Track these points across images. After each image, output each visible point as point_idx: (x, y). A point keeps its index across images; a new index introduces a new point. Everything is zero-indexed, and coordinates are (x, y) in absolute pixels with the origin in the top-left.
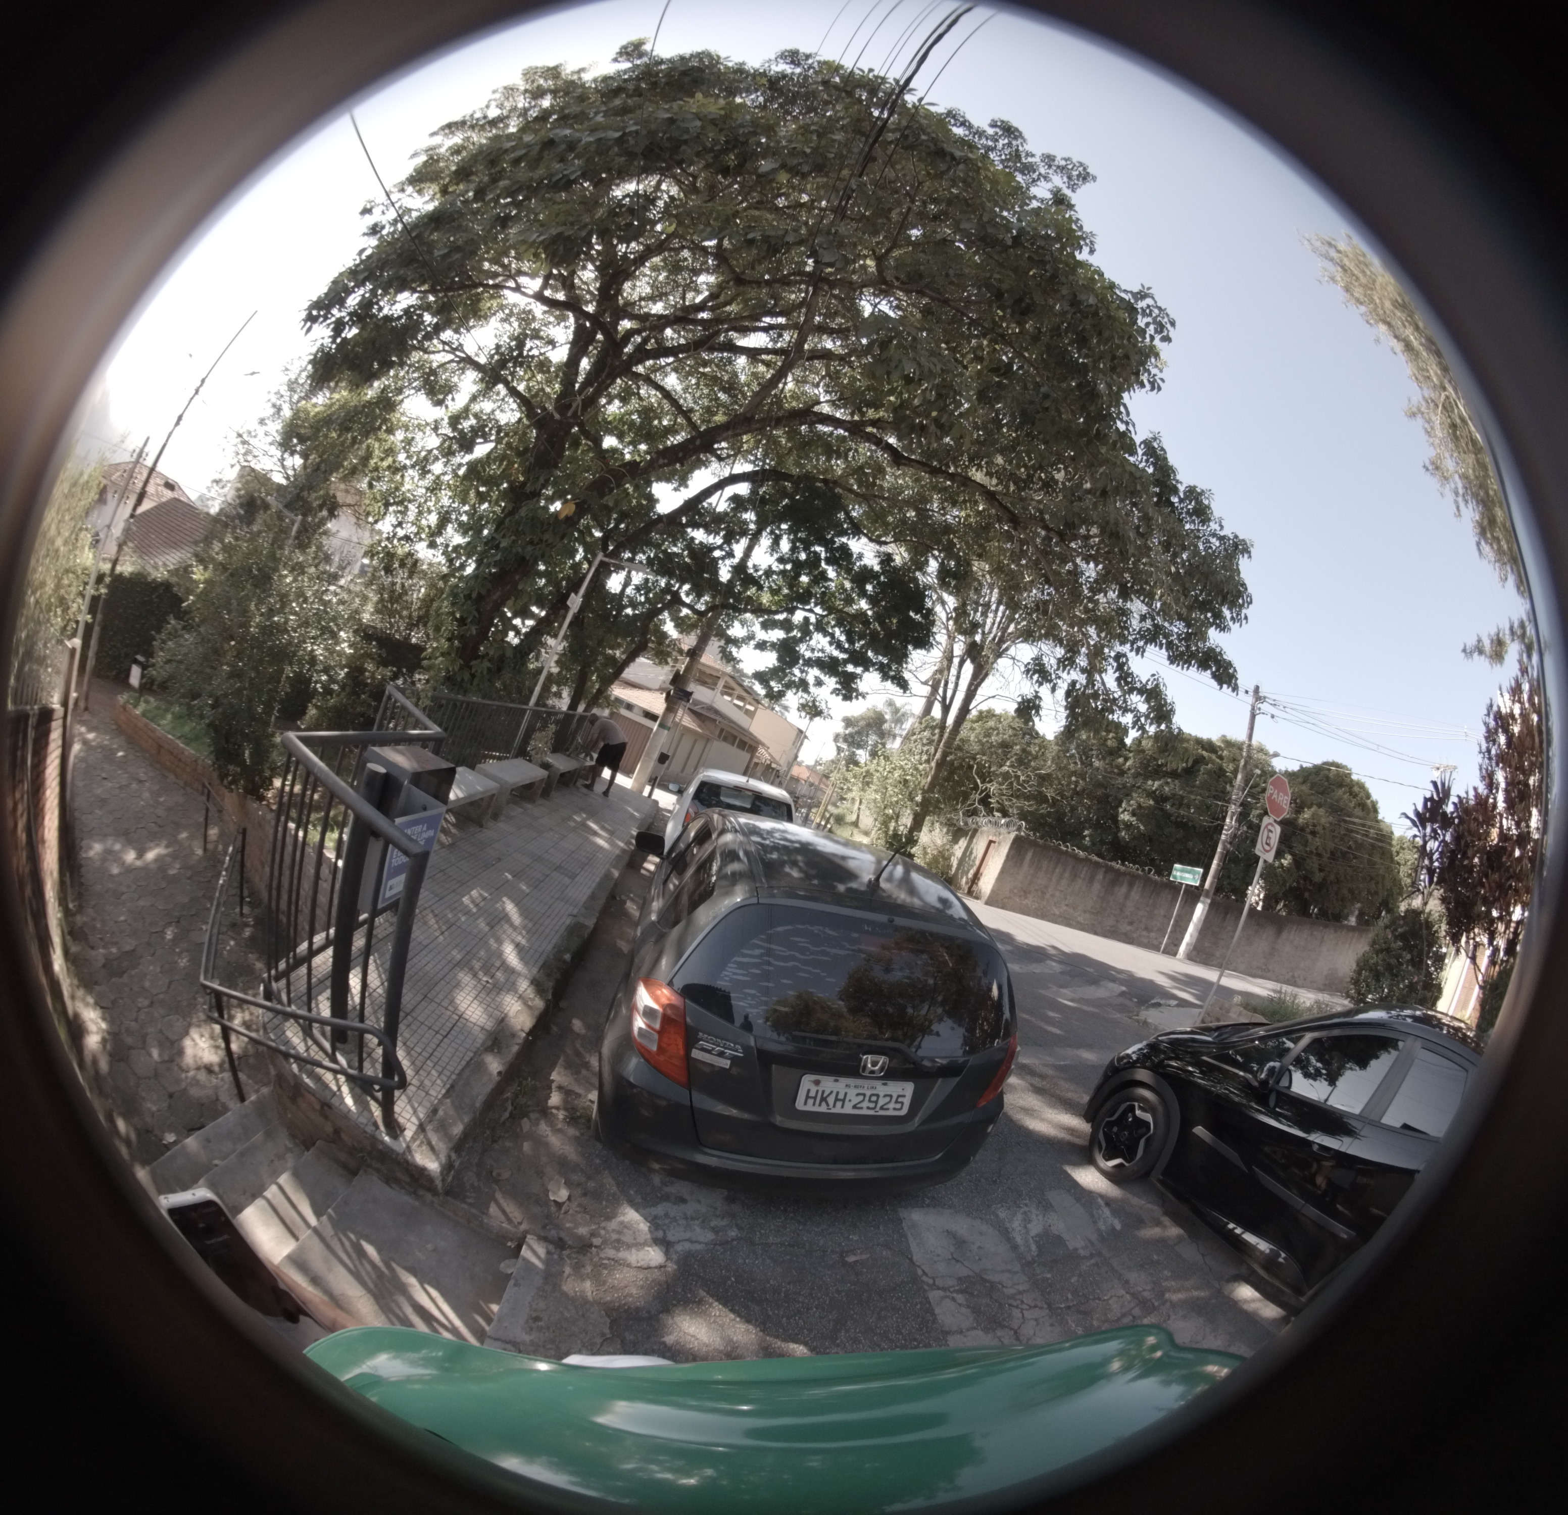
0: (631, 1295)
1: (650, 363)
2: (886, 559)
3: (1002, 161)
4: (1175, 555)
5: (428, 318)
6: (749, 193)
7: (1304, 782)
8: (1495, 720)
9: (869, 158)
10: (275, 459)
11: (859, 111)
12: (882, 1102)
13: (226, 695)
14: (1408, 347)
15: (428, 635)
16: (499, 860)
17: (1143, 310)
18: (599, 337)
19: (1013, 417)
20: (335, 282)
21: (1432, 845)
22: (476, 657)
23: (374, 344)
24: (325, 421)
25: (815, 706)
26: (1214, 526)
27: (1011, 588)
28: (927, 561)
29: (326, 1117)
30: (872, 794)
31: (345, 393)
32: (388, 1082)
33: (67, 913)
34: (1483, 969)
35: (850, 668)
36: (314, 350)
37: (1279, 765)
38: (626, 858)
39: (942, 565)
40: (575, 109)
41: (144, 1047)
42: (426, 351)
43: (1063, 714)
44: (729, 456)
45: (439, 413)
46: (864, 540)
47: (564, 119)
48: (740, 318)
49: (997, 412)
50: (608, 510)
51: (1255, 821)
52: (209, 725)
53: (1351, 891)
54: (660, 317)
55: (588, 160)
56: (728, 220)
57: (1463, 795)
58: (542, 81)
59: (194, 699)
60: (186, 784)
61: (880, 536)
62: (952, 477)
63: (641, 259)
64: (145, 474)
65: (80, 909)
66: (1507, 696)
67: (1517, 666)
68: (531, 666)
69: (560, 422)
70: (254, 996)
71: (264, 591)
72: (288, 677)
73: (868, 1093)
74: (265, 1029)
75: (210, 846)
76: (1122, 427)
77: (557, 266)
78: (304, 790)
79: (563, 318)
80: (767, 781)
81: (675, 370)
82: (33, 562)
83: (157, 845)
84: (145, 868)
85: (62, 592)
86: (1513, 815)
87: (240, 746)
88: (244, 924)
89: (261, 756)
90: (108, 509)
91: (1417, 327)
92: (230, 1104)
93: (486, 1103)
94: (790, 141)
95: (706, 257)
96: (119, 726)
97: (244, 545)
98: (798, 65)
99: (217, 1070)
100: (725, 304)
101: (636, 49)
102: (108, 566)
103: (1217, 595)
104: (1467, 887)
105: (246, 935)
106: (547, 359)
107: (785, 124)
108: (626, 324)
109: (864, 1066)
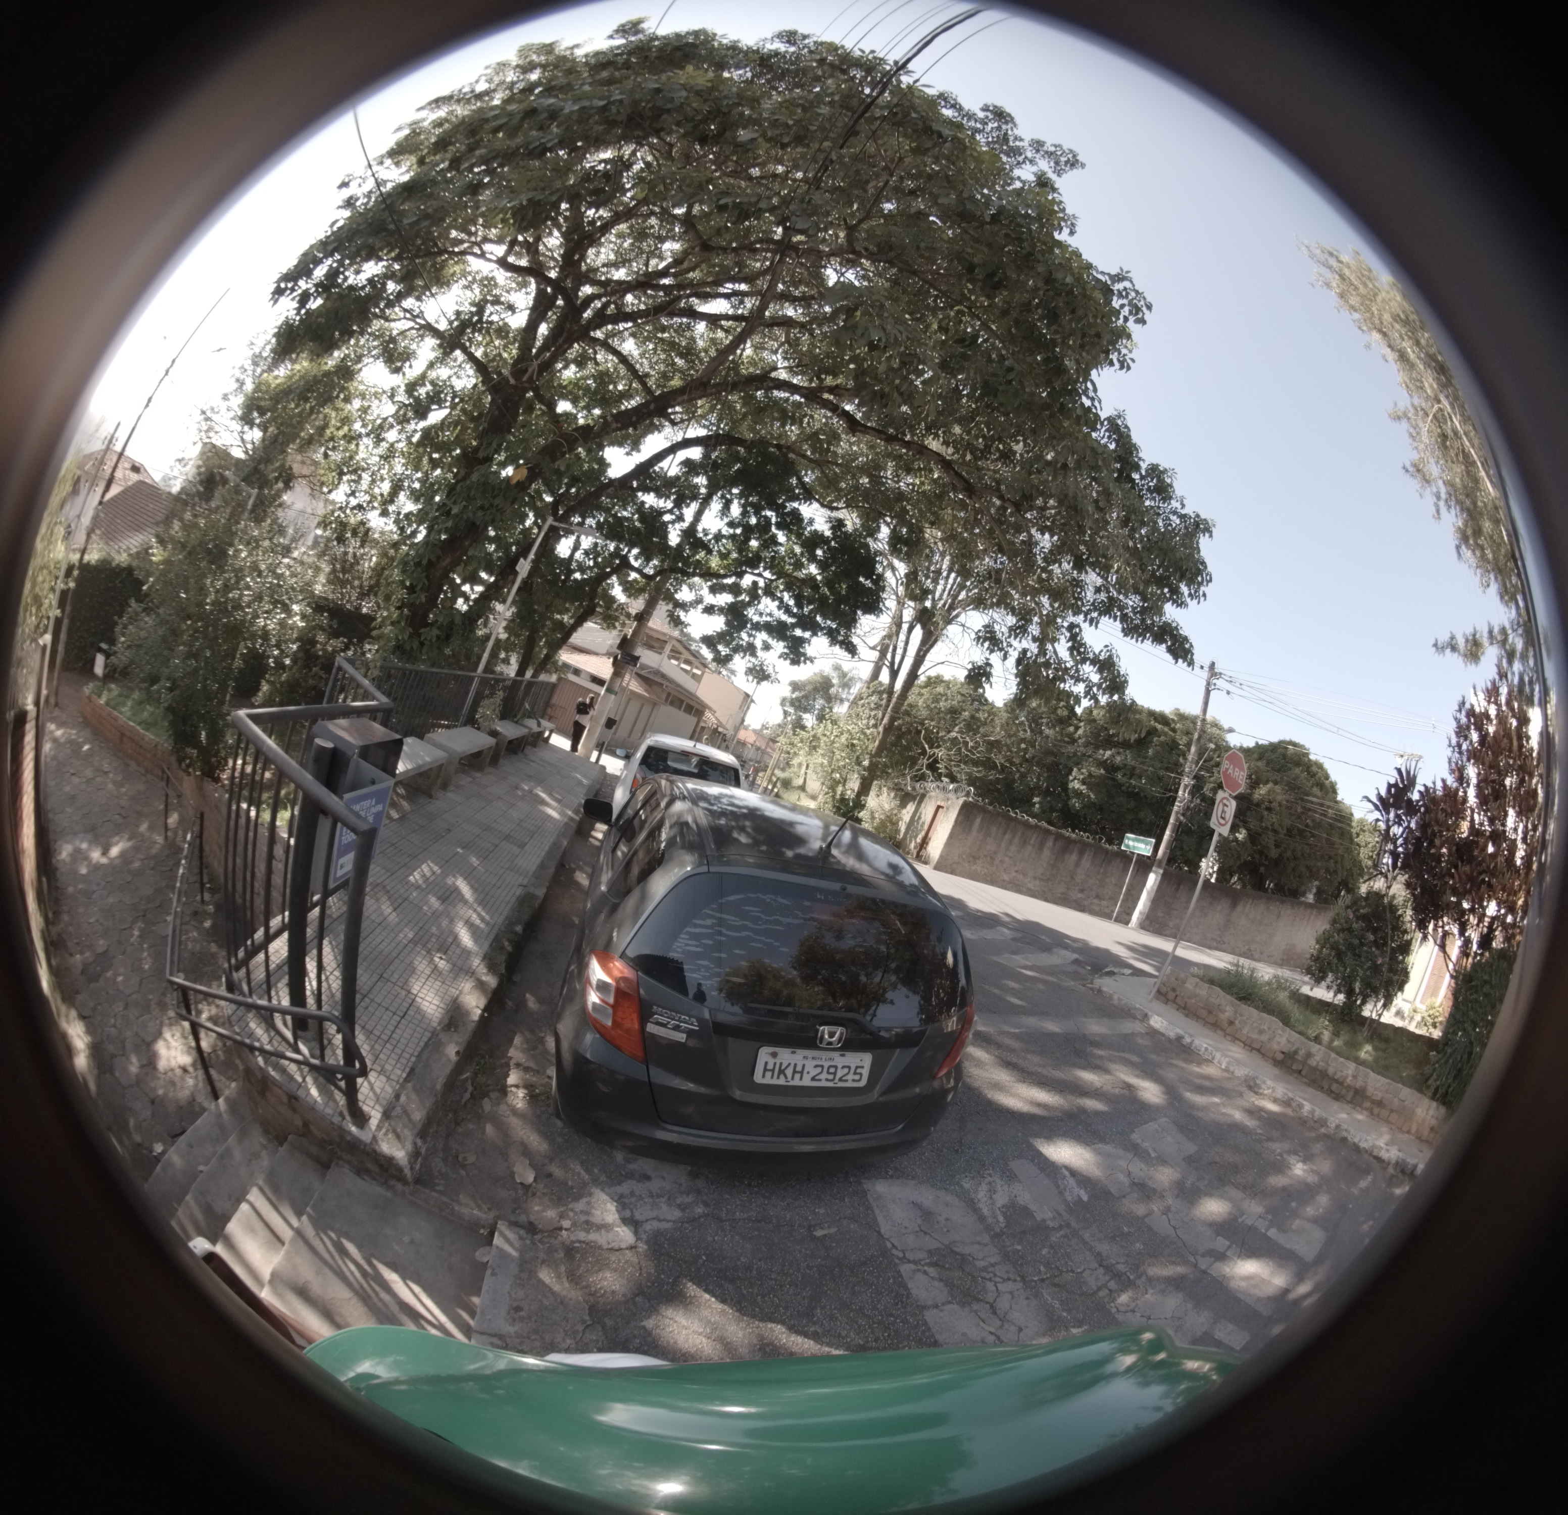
1: (610, 327)
2: (838, 525)
3: (988, 143)
4: (1133, 530)
5: (391, 286)
6: (724, 163)
7: (1260, 759)
8: (1467, 717)
9: (852, 132)
10: (236, 434)
11: (850, 89)
12: (840, 1073)
13: (182, 677)
14: (1403, 358)
15: (378, 605)
16: (449, 831)
17: (1120, 292)
18: (560, 302)
19: (974, 390)
20: (305, 255)
21: (1396, 830)
23: (336, 314)
24: (284, 393)
25: (762, 670)
26: (1175, 504)
27: (963, 555)
28: (879, 528)
29: (294, 1110)
30: (819, 759)
31: (305, 364)
32: (349, 1070)
33: (47, 921)
34: (1454, 959)
35: (798, 632)
36: (279, 323)
37: (1234, 740)
38: (575, 827)
39: (894, 531)
40: (562, 80)
41: (126, 1054)
42: (387, 319)
43: (1013, 682)
44: (682, 421)
45: (397, 380)
46: (816, 505)
47: (550, 89)
48: (702, 284)
49: (959, 383)
50: (560, 474)
51: (1210, 794)
52: (167, 709)
53: (1308, 868)
54: (620, 283)
55: (567, 129)
56: (701, 187)
57: (1430, 785)
60: (147, 771)
61: (832, 502)
62: (908, 445)
63: (608, 226)
64: (114, 459)
65: (58, 916)
66: (1482, 696)
67: (1495, 669)
68: (480, 633)
69: (515, 387)
70: (219, 986)
71: (219, 567)
72: (242, 654)
73: (826, 1065)
74: (230, 1022)
75: (170, 834)
76: (1087, 403)
77: (522, 230)
78: (255, 769)
79: (524, 285)
80: (713, 745)
81: (633, 335)
83: (120, 839)
84: (110, 865)
86: (1486, 811)
87: (197, 727)
88: (206, 912)
89: (216, 735)
90: (80, 499)
91: (1418, 343)
92: (206, 1104)
93: (445, 1085)
94: (774, 114)
95: (673, 224)
96: (85, 718)
97: (202, 522)
98: (794, 44)
99: (191, 1069)
100: (688, 271)
101: (634, 27)
102: (78, 556)
103: (1175, 571)
104: (1434, 876)
105: (207, 924)
106: (506, 324)
107: (770, 98)
108: (587, 290)
109: (822, 1037)
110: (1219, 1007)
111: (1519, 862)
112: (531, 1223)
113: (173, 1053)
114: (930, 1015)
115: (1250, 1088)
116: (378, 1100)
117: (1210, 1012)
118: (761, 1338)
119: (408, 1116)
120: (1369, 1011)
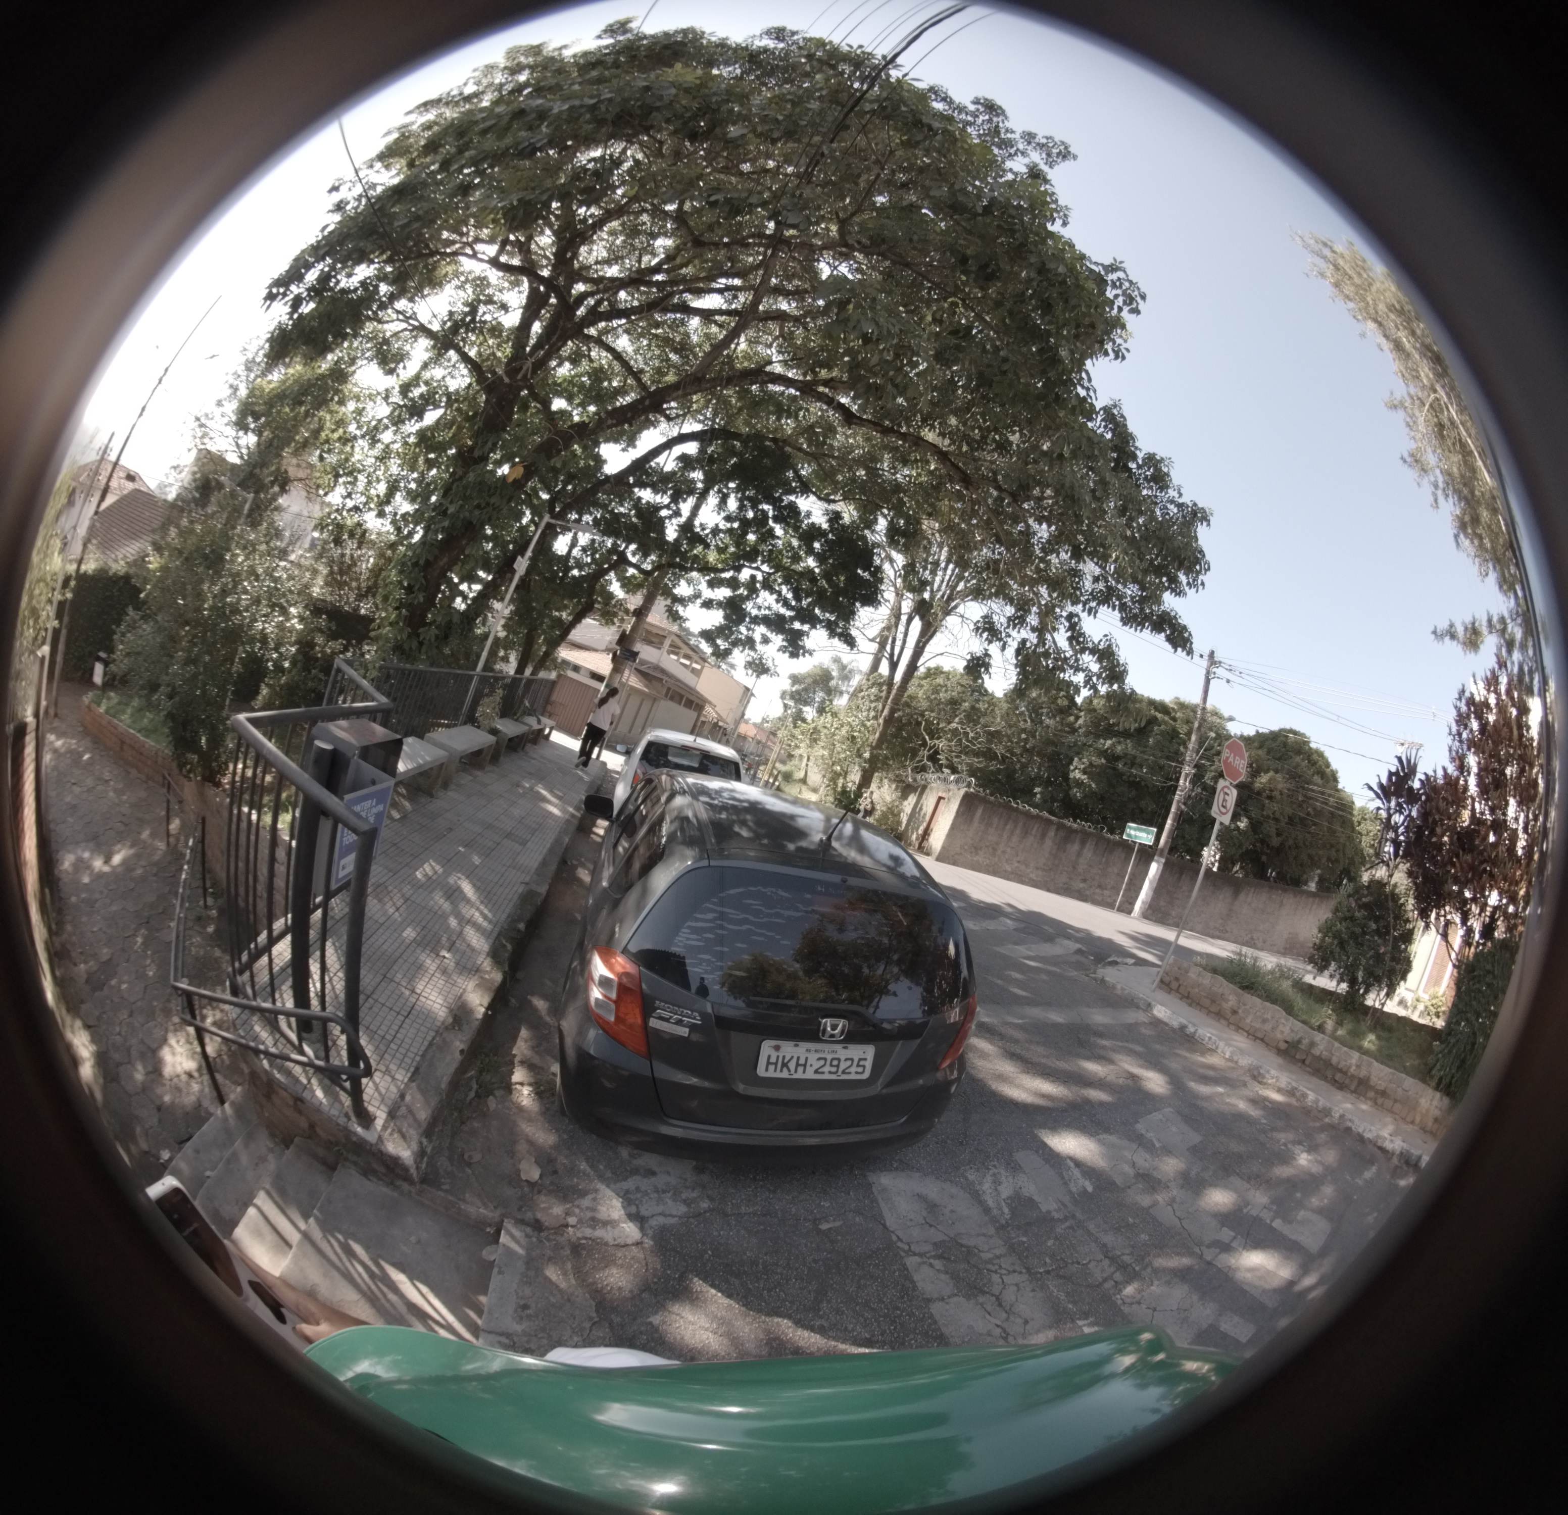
1: (602, 325)
2: (835, 517)
3: (979, 136)
4: (1131, 519)
5: (384, 288)
6: (714, 159)
7: (1261, 747)
8: (1468, 706)
9: (842, 126)
10: (231, 440)
11: (839, 83)
12: (843, 1066)
13: (181, 684)
14: (1398, 347)
15: (376, 606)
16: (451, 830)
17: (1113, 282)
18: (553, 300)
19: (969, 379)
20: (296, 260)
21: (1397, 819)
23: (329, 317)
24: (279, 397)
25: (761, 664)
26: (1172, 493)
27: (961, 546)
28: (876, 520)
29: (300, 1112)
30: (820, 751)
31: (299, 367)
32: (354, 1070)
34: (1456, 948)
35: (797, 625)
36: (271, 328)
37: (1234, 729)
38: (576, 823)
39: (891, 523)
40: (551, 80)
41: (131, 1061)
42: (380, 321)
43: (1013, 672)
44: (678, 416)
45: (392, 382)
46: (812, 498)
47: (539, 90)
48: (695, 280)
49: (954, 374)
50: (555, 471)
51: (1211, 783)
52: (167, 716)
53: (1310, 857)
54: (613, 280)
55: (556, 128)
56: (691, 183)
57: (1431, 773)
60: (148, 778)
61: (828, 494)
62: (904, 436)
63: (599, 224)
64: (109, 470)
66: (1481, 685)
67: (1494, 658)
68: (479, 631)
69: (509, 386)
70: (224, 991)
71: (217, 572)
72: (241, 658)
73: (829, 1057)
74: (235, 1026)
75: (172, 841)
76: (1082, 393)
77: (512, 230)
78: (256, 773)
79: (516, 284)
80: (714, 740)
81: (627, 331)
83: (122, 847)
84: (112, 874)
86: (1487, 800)
87: (197, 733)
88: (209, 917)
89: (216, 741)
90: (75, 510)
91: (1413, 333)
92: (212, 1109)
93: (451, 1083)
94: (763, 109)
95: (665, 220)
96: (85, 727)
97: (198, 528)
98: (783, 40)
99: (196, 1074)
100: (681, 266)
101: (622, 27)
102: (74, 567)
103: (1173, 560)
104: (1435, 863)
105: (211, 929)
106: (499, 323)
107: (759, 94)
108: (580, 287)
109: (825, 1030)
110: (1223, 997)
111: (1520, 852)
112: (537, 1221)
113: (179, 1059)
114: (932, 1007)
115: (1254, 1078)
116: (383, 1100)
117: (1213, 1001)
118: (768, 1332)
119: (413, 1115)
120: (1372, 1000)
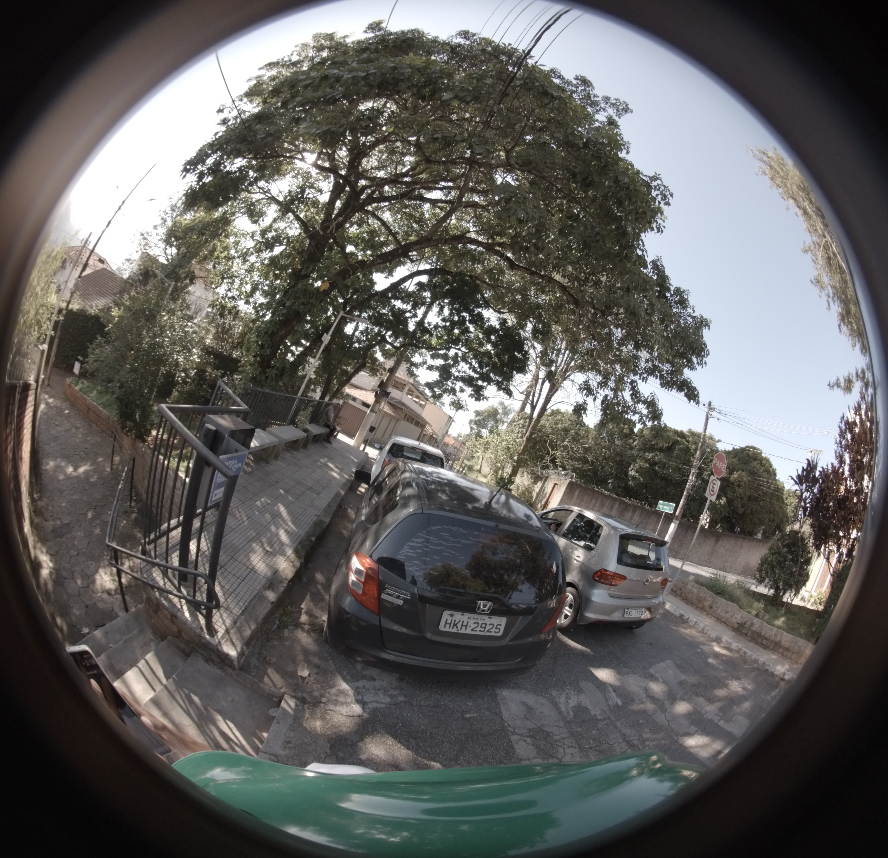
0: (342, 731)
1: (375, 205)
2: (503, 322)
3: (580, 99)
4: (667, 326)
5: (251, 173)
6: (436, 111)
7: (735, 457)
8: (845, 425)
9: (504, 95)
10: (161, 249)
11: (501, 68)
12: (488, 628)
13: (127, 382)
14: (805, 212)
15: (242, 354)
16: (277, 482)
17: (655, 187)
18: (347, 189)
19: (579, 245)
20: (200, 150)
21: (806, 494)
22: (269, 366)
23: (220, 187)
24: (190, 229)
25: (459, 403)
27: (573, 341)
28: (526, 324)
29: (174, 623)
30: (489, 454)
31: (202, 214)
32: (209, 604)
33: (33, 500)
34: (833, 565)
35: (480, 383)
36: (187, 188)
37: (721, 447)
38: (349, 485)
39: (534, 326)
40: (341, 59)
41: (73, 578)
42: (249, 192)
43: (599, 413)
44: (417, 260)
45: (255, 228)
46: (491, 310)
47: (334, 64)
48: (427, 181)
49: (571, 240)
50: (347, 287)
51: (706, 478)
52: (117, 398)
53: (759, 519)
54: (382, 179)
55: (347, 88)
56: (423, 126)
57: (825, 467)
58: (323, 42)
59: (109, 383)
60: (102, 430)
61: (500, 309)
62: (542, 277)
63: (373, 146)
64: (88, 253)
65: (40, 498)
66: (852, 412)
67: (859, 395)
68: (300, 374)
69: (323, 236)
70: (137, 551)
71: (151, 324)
72: (163, 373)
73: (480, 622)
74: (141, 572)
75: (115, 467)
76: (640, 253)
77: (324, 146)
78: (169, 438)
79: (327, 177)
80: (430, 444)
81: (389, 210)
82: (24, 299)
83: (85, 465)
84: (78, 477)
85: (39, 317)
86: (853, 479)
87: (134, 411)
88: (132, 512)
89: (146, 417)
90: (66, 272)
91: (811, 201)
92: (120, 614)
94: (461, 83)
95: (410, 146)
96: (66, 396)
97: (141, 297)
98: (468, 39)
99: (114, 592)
100: (419, 174)
101: (377, 26)
102: (65, 304)
103: (690, 350)
104: (825, 518)
105: (133, 518)
106: (317, 200)
107: (459, 74)
108: (363, 182)
109: (479, 607)
110: (705, 599)
112: (304, 698)
113: (104, 581)
114: (541, 599)
117: (700, 601)
119: (240, 633)
120: (787, 598)
